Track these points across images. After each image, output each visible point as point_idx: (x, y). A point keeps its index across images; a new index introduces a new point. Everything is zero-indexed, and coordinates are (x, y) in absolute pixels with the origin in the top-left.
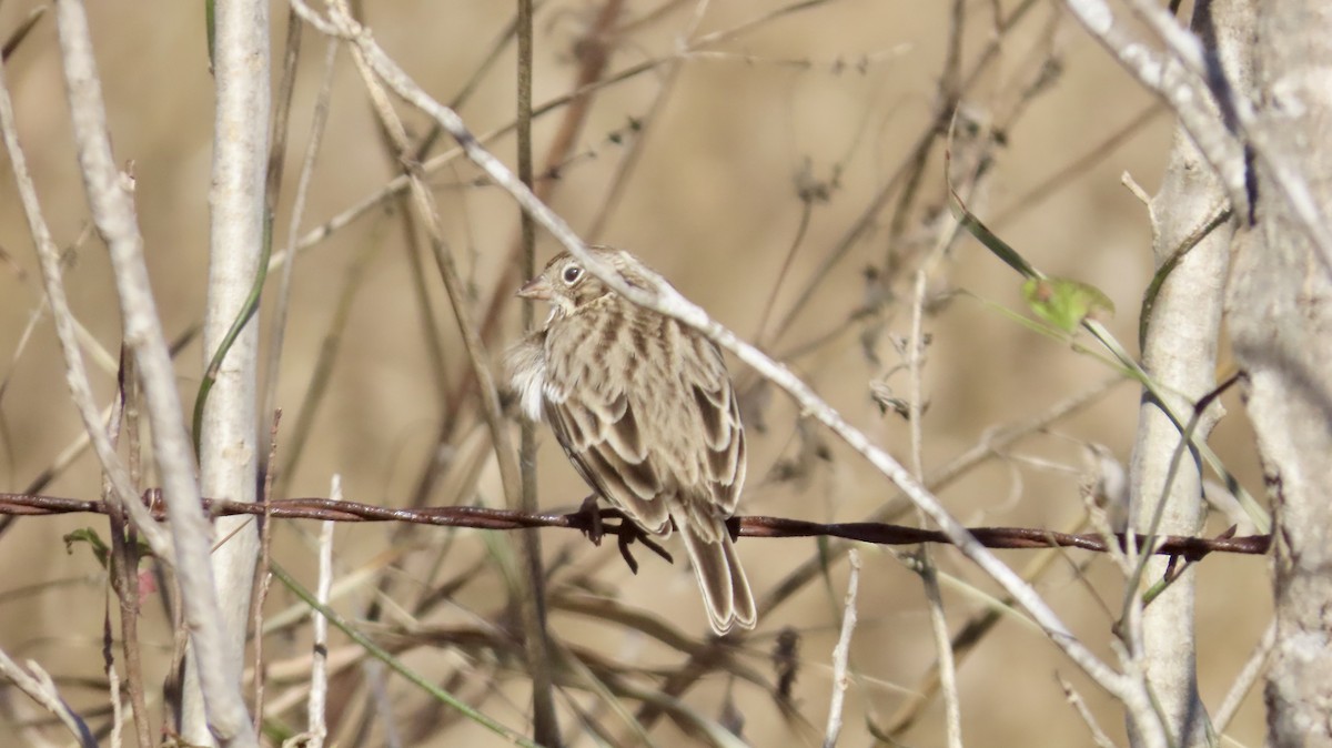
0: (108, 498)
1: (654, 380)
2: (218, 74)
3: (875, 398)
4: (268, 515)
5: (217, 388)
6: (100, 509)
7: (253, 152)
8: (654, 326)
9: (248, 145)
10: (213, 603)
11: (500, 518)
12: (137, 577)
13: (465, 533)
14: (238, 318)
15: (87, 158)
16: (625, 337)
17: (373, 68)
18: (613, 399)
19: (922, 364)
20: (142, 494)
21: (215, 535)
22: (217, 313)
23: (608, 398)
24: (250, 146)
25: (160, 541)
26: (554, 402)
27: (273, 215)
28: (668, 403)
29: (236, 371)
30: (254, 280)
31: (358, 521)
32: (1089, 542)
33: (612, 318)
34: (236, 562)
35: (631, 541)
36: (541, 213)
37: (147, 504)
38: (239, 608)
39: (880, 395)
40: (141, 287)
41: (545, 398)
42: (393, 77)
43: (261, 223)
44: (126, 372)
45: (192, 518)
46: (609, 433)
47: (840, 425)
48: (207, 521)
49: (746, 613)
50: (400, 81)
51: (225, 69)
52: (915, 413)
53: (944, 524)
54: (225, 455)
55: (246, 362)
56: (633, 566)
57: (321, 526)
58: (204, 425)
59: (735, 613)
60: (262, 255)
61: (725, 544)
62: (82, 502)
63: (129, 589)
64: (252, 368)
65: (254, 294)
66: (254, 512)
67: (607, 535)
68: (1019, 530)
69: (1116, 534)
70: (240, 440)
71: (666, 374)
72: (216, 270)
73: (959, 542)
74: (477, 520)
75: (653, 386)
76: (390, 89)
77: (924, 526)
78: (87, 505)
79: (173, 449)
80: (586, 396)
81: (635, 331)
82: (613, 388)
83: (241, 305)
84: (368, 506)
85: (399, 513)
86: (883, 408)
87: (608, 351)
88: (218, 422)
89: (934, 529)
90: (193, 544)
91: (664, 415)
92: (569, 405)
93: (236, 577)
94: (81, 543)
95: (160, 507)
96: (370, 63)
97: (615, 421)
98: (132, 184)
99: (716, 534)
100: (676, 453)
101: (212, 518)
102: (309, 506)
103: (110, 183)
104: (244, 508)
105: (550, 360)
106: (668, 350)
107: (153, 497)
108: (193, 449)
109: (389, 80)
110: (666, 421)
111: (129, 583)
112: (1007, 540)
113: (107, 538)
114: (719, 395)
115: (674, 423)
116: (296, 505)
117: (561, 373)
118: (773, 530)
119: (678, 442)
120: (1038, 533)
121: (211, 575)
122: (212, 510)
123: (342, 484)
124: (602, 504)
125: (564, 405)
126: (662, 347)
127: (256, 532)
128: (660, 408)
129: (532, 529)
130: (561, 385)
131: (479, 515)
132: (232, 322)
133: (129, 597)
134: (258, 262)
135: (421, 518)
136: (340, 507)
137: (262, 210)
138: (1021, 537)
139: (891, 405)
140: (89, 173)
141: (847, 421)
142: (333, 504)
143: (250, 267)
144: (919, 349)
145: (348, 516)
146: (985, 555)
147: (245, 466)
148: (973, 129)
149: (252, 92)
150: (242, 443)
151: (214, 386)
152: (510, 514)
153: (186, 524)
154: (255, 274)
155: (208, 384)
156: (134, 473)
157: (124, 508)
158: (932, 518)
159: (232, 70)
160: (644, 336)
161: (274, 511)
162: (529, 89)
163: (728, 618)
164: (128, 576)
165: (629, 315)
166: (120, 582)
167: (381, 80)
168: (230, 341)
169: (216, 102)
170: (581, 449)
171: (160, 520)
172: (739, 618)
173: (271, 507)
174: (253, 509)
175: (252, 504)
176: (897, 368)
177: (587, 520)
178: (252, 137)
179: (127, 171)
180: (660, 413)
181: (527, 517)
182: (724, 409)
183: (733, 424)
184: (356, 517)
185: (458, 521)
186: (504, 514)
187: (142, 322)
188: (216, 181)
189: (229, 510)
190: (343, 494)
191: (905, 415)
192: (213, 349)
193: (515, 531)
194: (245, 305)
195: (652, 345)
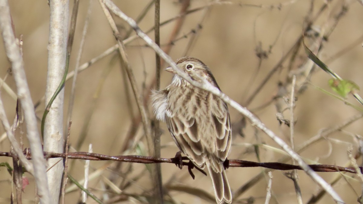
0: (12, 151)
1: (202, 116)
2: (51, 5)
3: (278, 119)
4: (67, 158)
5: (50, 114)
6: (9, 155)
7: (63, 32)
8: (204, 96)
9: (61, 30)
10: (47, 188)
11: (147, 160)
12: (22, 179)
13: (135, 165)
14: (57, 90)
15: (5, 33)
16: (193, 99)
17: (105, 4)
18: (189, 119)
19: (294, 108)
20: (24, 150)
21: (48, 165)
22: (50, 88)
23: (187, 118)
24: (62, 30)
25: (29, 166)
26: (169, 116)
27: (69, 54)
28: (206, 124)
29: (57, 108)
30: (63, 76)
31: (98, 160)
32: (350, 170)
33: (191, 91)
34: (56, 174)
35: (193, 168)
36: (163, 55)
37: (25, 154)
38: (57, 190)
39: (280, 118)
40: (23, 78)
41: (166, 114)
42: (112, 7)
43: (65, 57)
44: (19, 108)
45: (40, 159)
46: (187, 130)
47: (265, 129)
48: (45, 160)
49: (228, 198)
50: (114, 9)
51: (54, 3)
52: (292, 124)
53: (301, 164)
54: (52, 137)
55: (60, 105)
56: (193, 177)
57: (85, 162)
58: (45, 126)
59: (225, 198)
60: (65, 68)
61: (223, 173)
62: (3, 153)
63: (19, 183)
64: (62, 107)
65: (63, 81)
66: (62, 157)
67: (184, 166)
68: (326, 165)
69: (360, 167)
70: (57, 132)
71: (207, 114)
72: (50, 73)
73: (306, 170)
74: (139, 160)
75: (201, 118)
76: (110, 11)
77: (294, 164)
78: (5, 154)
79: (33, 135)
80: (180, 116)
81: (197, 97)
82: (189, 115)
83: (58, 85)
84: (101, 155)
85: (112, 158)
86: (281, 123)
87: (187, 103)
88: (50, 125)
89: (297, 165)
90: (40, 168)
91: (204, 128)
92: (174, 119)
93: (55, 179)
94: (4, 167)
95: (29, 154)
96: (104, 2)
97: (190, 127)
98: (21, 43)
99: (220, 170)
100: (208, 142)
101: (47, 159)
102: (81, 155)
103: (12, 42)
104: (59, 155)
105: (169, 102)
106: (208, 105)
107: (27, 151)
108: (41, 135)
109: (110, 8)
110: (205, 131)
111: (19, 181)
112: (322, 169)
113: (12, 165)
114: (222, 120)
115: (208, 132)
116: (77, 155)
117: (172, 107)
118: (241, 165)
119: (209, 138)
120: (332, 167)
121: (47, 178)
122: (47, 156)
123: (92, 147)
124: (183, 155)
125: (172, 119)
126: (206, 104)
127: (63, 164)
128: (203, 125)
129: (158, 164)
130: (172, 111)
131: (140, 159)
132: (55, 91)
133: (19, 186)
134: (64, 70)
135: (120, 159)
136: (92, 155)
137: (66, 52)
138: (327, 168)
139: (283, 122)
140: (5, 39)
141: (268, 128)
142: (90, 154)
143: (61, 72)
144: (293, 102)
145: (95, 158)
146: (314, 174)
147: (59, 141)
148: (317, 35)
149: (62, 11)
150: (58, 133)
151: (49, 113)
152: (151, 158)
153: (38, 161)
154: (63, 75)
155: (46, 112)
156: (21, 143)
157: (17, 155)
158: (297, 161)
159: (56, 4)
160: (200, 99)
161: (69, 156)
162: (159, 11)
163: (222, 199)
164: (19, 178)
165: (197, 91)
166: (16, 180)
167: (108, 8)
168: (54, 98)
169: (50, 15)
170: (177, 135)
171: (29, 159)
172: (226, 199)
173: (68, 155)
174: (62, 155)
175: (61, 154)
176: (286, 109)
177: (178, 160)
178: (62, 27)
179: (19, 38)
180: (203, 127)
181: (156, 159)
182: (224, 124)
183: (227, 129)
184: (97, 159)
185: (133, 161)
186: (149, 158)
187: (23, 91)
188: (50, 42)
189: (53, 156)
190: (93, 151)
191: (288, 125)
192: (48, 100)
193: (152, 164)
194: (60, 85)
195: (202, 103)
